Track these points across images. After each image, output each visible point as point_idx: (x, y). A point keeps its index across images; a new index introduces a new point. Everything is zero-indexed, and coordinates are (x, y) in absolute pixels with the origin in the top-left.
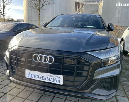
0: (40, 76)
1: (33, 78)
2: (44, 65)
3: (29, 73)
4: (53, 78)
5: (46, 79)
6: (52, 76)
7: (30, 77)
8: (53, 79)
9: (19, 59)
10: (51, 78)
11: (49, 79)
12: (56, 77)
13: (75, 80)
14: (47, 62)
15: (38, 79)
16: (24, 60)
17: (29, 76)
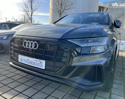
0: (28, 61)
2: (31, 51)
4: (37, 62)
5: (33, 63)
6: (37, 61)
8: (37, 64)
10: (36, 62)
11: (34, 63)
12: (40, 62)
13: (55, 66)
14: (33, 48)
15: (27, 64)
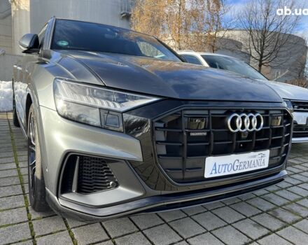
1: (222, 174)
3: (215, 165)
7: (216, 173)
9: (192, 134)
16: (205, 134)
17: (214, 171)
